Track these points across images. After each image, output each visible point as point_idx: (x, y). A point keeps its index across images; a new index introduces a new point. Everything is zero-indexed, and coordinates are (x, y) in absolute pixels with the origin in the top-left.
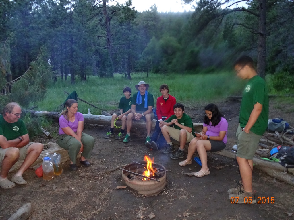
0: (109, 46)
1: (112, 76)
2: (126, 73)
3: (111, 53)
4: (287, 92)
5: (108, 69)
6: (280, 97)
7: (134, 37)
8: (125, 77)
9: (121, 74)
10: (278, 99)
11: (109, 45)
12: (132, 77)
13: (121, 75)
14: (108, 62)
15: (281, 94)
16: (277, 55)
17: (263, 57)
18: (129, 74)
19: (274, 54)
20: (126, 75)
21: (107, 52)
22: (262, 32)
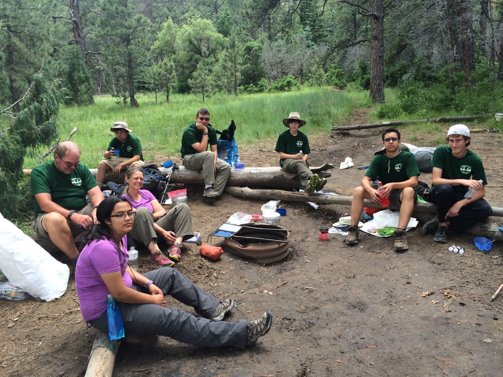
0: (78, 39)
1: (91, 101)
2: (127, 94)
3: (85, 53)
4: (423, 116)
5: (83, 88)
6: (414, 123)
7: (138, 21)
8: (125, 102)
9: (116, 96)
10: (412, 127)
11: (79, 35)
12: (139, 101)
13: (115, 99)
14: (79, 72)
15: (414, 118)
16: (399, 53)
17: (380, 57)
18: (132, 97)
19: (394, 52)
20: (125, 99)
21: (77, 51)
22: (375, 13)
